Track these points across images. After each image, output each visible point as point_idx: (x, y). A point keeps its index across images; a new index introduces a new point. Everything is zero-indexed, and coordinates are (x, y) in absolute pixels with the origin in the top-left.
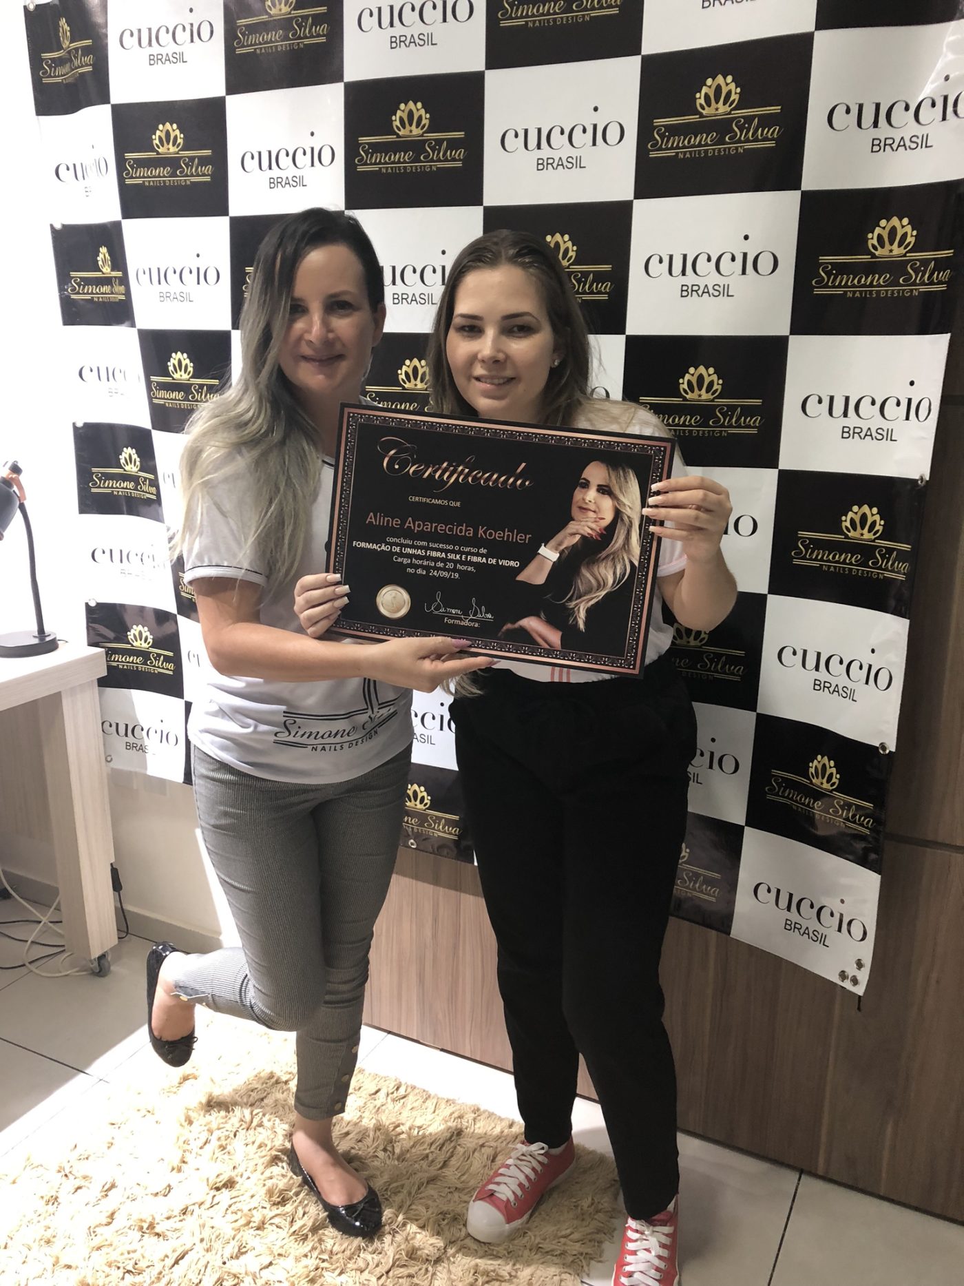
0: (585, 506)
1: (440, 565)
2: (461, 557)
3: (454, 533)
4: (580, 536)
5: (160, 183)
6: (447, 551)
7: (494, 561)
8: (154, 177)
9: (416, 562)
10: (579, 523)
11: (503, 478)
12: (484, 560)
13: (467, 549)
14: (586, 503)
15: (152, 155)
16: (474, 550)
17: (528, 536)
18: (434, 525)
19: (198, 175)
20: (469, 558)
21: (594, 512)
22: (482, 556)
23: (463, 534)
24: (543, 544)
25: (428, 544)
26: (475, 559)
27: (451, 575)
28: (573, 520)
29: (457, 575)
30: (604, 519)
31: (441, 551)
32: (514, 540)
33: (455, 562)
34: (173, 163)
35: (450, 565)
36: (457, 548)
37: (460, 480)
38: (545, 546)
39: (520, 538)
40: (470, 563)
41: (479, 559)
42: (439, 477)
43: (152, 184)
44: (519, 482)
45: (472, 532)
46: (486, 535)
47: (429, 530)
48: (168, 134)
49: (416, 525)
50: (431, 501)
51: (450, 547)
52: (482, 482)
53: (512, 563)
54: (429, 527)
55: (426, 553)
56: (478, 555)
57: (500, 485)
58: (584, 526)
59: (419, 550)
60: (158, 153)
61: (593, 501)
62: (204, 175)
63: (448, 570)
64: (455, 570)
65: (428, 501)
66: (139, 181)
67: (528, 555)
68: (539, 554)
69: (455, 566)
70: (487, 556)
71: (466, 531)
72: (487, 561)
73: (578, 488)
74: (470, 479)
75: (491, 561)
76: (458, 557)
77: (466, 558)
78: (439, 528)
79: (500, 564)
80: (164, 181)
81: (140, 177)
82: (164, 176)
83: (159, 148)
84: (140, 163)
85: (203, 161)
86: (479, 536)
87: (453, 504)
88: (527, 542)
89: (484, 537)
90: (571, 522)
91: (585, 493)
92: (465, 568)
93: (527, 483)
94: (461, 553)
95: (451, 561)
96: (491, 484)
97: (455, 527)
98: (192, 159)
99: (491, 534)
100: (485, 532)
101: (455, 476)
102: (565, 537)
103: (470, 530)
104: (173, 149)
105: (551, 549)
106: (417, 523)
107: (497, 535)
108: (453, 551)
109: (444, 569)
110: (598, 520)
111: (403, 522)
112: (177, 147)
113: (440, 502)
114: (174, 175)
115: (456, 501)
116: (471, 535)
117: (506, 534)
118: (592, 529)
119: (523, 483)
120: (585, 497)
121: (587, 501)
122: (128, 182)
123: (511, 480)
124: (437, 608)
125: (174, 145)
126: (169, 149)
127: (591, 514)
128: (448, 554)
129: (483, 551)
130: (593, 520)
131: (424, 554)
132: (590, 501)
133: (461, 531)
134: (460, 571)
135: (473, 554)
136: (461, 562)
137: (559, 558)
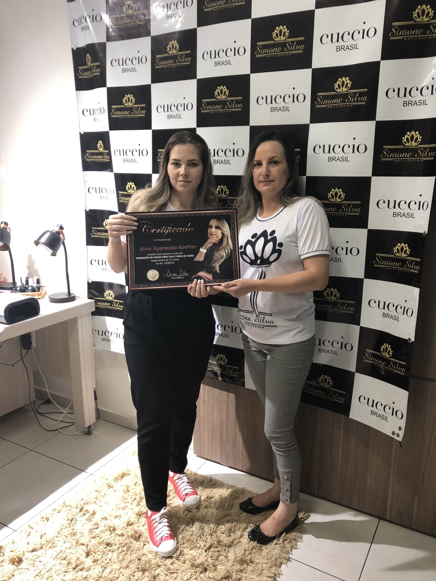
1: (167, 260)
3: (170, 249)
4: (212, 243)
5: (125, 117)
6: (169, 255)
7: (185, 256)
10: (211, 239)
11: (184, 229)
12: (182, 256)
13: (176, 254)
14: (212, 233)
15: (123, 106)
16: (178, 253)
17: (195, 246)
18: (163, 248)
19: (140, 114)
21: (215, 235)
24: (201, 248)
25: (162, 254)
26: (179, 256)
27: (172, 263)
28: (209, 238)
29: (174, 263)
31: (167, 255)
32: (191, 248)
35: (171, 260)
36: (172, 254)
37: (170, 232)
39: (193, 247)
40: (178, 258)
41: (180, 256)
42: (162, 232)
43: (122, 117)
44: (189, 229)
46: (181, 248)
48: (129, 98)
49: (157, 249)
52: (177, 231)
53: (191, 256)
55: (162, 257)
56: (179, 255)
57: (183, 231)
58: (213, 240)
59: (159, 257)
60: (125, 106)
61: (214, 232)
62: (142, 114)
63: (170, 261)
64: (172, 261)
65: (160, 240)
66: (117, 116)
68: (199, 251)
69: (173, 260)
73: (209, 228)
74: (173, 231)
76: (173, 256)
77: (176, 256)
78: (165, 248)
79: (188, 256)
80: (127, 116)
82: (127, 114)
83: (125, 103)
85: (142, 109)
86: (179, 249)
87: (168, 240)
88: (195, 248)
91: (211, 229)
92: (176, 260)
93: (192, 229)
95: (171, 258)
96: (180, 231)
97: (170, 247)
98: (138, 108)
99: (183, 248)
101: (168, 231)
102: (207, 244)
103: (176, 247)
105: (203, 249)
107: (185, 247)
110: (217, 237)
111: (152, 248)
112: (133, 103)
113: (164, 240)
114: (131, 114)
116: (176, 249)
117: (188, 246)
118: (216, 240)
120: (212, 231)
122: (112, 116)
123: (187, 229)
124: (169, 274)
126: (129, 104)
129: (181, 253)
130: (215, 237)
133: (173, 248)
134: (174, 261)
135: (178, 255)
136: (174, 258)
137: (207, 251)
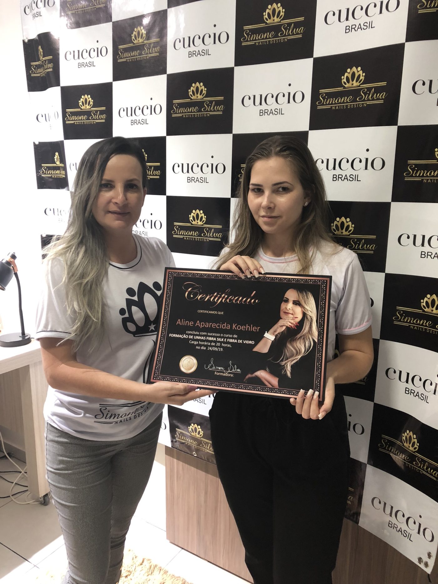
0: (287, 311)
1: (213, 344)
2: (224, 340)
3: (221, 328)
4: (285, 327)
5: (82, 123)
6: (216, 337)
7: (241, 341)
8: (79, 120)
9: (201, 343)
10: (284, 320)
11: (244, 299)
12: (236, 341)
13: (227, 336)
14: (288, 310)
15: (78, 110)
16: (231, 336)
17: (258, 328)
18: (210, 324)
19: (99, 119)
20: (228, 340)
21: (292, 314)
22: (235, 339)
23: (225, 328)
24: (266, 332)
25: (207, 334)
26: (231, 341)
27: (219, 349)
28: (281, 319)
29: (222, 349)
30: (297, 318)
31: (214, 337)
32: (251, 330)
33: (221, 342)
34: (88, 113)
35: (218, 344)
36: (222, 335)
37: (223, 301)
38: (267, 333)
39: (254, 329)
40: (229, 343)
41: (233, 341)
42: (212, 300)
43: (78, 123)
44: (253, 301)
45: (229, 327)
46: (236, 328)
47: (208, 326)
48: (86, 100)
49: (201, 324)
50: (208, 312)
51: (218, 335)
52: (234, 301)
53: (250, 342)
54: (208, 325)
55: (206, 338)
56: (233, 338)
57: (243, 303)
58: (287, 322)
59: (203, 337)
60: (81, 109)
61: (291, 309)
62: (102, 119)
63: (217, 347)
64: (221, 347)
65: (207, 312)
66: (72, 122)
67: (258, 337)
68: (264, 337)
69: (221, 344)
70: (237, 339)
71: (226, 326)
72: (237, 341)
73: (283, 303)
74: (228, 300)
75: (239, 341)
76: (222, 340)
77: (227, 340)
78: (213, 325)
79: (244, 343)
80: (84, 122)
81: (73, 120)
82: (84, 120)
83: (82, 106)
84: (73, 114)
85: (102, 112)
86: (233, 329)
87: (220, 313)
88: (258, 331)
89: (236, 329)
90: (280, 320)
91: (287, 305)
92: (226, 345)
93: (257, 301)
94: (224, 338)
95: (219, 342)
96: (238, 302)
97: (221, 325)
98: (97, 111)
99: (239, 328)
100: (236, 327)
101: (220, 299)
102: (278, 328)
103: (228, 326)
104: (88, 107)
105: (271, 334)
106: (202, 323)
107: (242, 328)
108: (220, 337)
109: (215, 346)
110: (294, 318)
111: (195, 323)
112: (90, 106)
113: (213, 312)
114: (88, 119)
115: (221, 311)
116: (229, 328)
117: (247, 327)
118: (291, 323)
119: (255, 301)
120: (287, 307)
121: (288, 309)
122: (67, 122)
123: (249, 300)
124: (211, 367)
125: (88, 105)
126: (86, 107)
127: (291, 316)
128: (217, 339)
129: (235, 336)
130: (291, 318)
131: (205, 339)
132: (289, 309)
133: (224, 326)
134: (223, 347)
135: (230, 338)
136: (224, 342)
137: (275, 339)
